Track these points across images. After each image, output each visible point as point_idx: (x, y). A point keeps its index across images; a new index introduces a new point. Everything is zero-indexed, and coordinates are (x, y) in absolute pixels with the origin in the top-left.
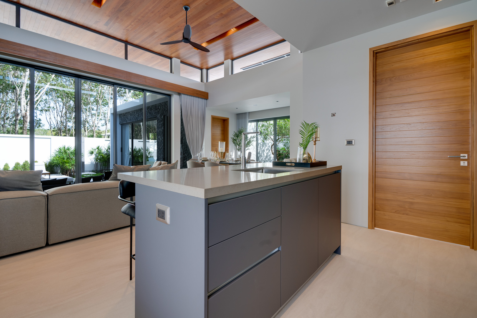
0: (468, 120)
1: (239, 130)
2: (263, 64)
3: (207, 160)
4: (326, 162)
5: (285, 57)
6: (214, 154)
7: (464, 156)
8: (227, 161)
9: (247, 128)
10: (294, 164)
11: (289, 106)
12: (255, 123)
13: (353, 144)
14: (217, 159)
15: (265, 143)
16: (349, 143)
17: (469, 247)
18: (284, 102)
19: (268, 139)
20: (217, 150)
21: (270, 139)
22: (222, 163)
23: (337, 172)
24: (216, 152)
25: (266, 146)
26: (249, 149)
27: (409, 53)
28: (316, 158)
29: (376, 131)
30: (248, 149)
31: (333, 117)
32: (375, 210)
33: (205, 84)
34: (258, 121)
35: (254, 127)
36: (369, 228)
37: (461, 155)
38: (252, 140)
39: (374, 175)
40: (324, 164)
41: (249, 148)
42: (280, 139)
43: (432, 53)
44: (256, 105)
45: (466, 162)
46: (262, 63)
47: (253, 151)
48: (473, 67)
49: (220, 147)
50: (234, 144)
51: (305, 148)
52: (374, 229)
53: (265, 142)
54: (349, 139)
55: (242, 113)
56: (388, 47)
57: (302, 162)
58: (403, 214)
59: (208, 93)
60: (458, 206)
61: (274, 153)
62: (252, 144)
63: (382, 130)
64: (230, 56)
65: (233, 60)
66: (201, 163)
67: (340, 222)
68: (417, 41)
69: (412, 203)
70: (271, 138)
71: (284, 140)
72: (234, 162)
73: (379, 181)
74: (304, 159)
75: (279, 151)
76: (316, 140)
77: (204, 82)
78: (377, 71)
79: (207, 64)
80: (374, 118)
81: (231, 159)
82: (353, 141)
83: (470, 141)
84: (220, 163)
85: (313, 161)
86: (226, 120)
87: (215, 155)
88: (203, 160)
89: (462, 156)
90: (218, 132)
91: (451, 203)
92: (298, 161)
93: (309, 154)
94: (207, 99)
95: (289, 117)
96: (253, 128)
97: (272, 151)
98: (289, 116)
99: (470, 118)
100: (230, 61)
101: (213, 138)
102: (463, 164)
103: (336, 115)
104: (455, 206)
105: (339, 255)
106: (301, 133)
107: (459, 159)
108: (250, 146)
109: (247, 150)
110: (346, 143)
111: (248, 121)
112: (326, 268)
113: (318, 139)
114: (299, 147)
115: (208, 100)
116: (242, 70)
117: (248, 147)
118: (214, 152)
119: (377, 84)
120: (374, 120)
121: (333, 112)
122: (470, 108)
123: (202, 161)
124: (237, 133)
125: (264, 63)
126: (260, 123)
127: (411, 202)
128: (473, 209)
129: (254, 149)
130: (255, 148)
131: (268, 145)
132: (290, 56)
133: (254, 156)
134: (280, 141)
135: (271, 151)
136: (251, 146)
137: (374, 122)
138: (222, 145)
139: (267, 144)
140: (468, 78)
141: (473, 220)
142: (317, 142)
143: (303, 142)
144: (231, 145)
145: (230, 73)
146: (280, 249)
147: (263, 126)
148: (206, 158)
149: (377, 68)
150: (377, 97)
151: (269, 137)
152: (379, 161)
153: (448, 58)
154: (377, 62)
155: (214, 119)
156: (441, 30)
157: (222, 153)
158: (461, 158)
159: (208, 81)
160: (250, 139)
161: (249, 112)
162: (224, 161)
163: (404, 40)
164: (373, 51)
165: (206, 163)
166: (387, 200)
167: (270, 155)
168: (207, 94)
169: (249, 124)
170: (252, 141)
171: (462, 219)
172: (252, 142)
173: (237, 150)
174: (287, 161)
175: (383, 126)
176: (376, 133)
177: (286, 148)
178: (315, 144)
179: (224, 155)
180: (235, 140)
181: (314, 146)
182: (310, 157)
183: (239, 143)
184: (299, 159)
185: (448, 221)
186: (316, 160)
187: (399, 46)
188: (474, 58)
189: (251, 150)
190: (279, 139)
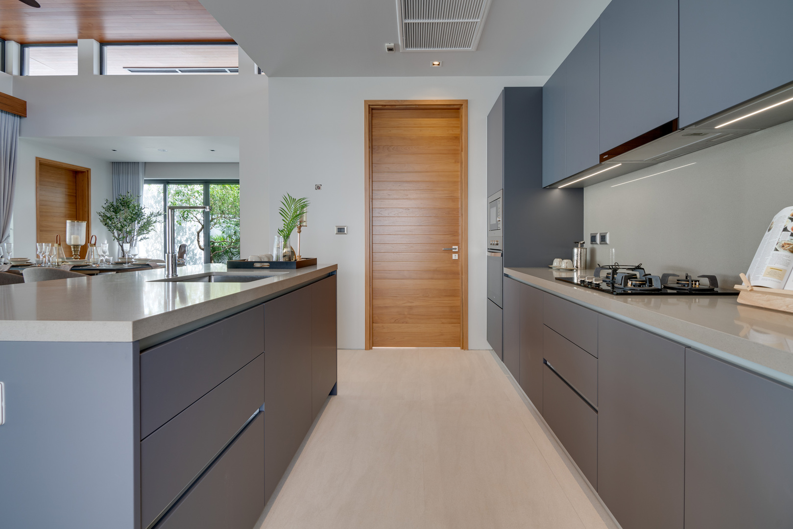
0: (458, 208)
1: (121, 198)
2: (180, 73)
3: (29, 265)
4: (316, 259)
5: (226, 72)
6: (52, 249)
7: (455, 249)
8: (94, 264)
9: (141, 194)
10: (266, 265)
11: (238, 163)
12: (161, 186)
13: (346, 232)
14: (60, 260)
15: (183, 227)
16: (341, 230)
17: (459, 348)
18: (226, 153)
19: (189, 219)
20: (60, 240)
21: (194, 219)
22: (79, 270)
23: (331, 274)
24: (56, 245)
25: (186, 232)
26: (148, 238)
27: (407, 119)
28: (302, 253)
29: (373, 216)
30: (145, 238)
31: (318, 190)
32: (373, 322)
33: (15, 77)
34: (166, 182)
35: (156, 194)
36: (366, 349)
37: (454, 247)
38: (154, 219)
39: (371, 275)
40: (312, 262)
41: (147, 236)
42: (215, 221)
43: (428, 126)
44: (164, 151)
45: (457, 255)
46: (177, 70)
47: (155, 243)
48: (462, 151)
49: (71, 234)
50: (105, 228)
51: (286, 237)
52: (372, 349)
53: (183, 225)
54: (341, 225)
55: (128, 163)
56: (385, 105)
57: (281, 260)
58: (403, 323)
59: (26, 102)
60: (451, 305)
61: (205, 245)
62: (153, 227)
63: (380, 215)
64: (95, 33)
65: (103, 43)
66: (9, 271)
67: (336, 349)
68: (415, 106)
69: (411, 308)
70: (196, 218)
71: (224, 222)
72: (111, 267)
73: (377, 284)
74: (284, 256)
75: (213, 243)
76: (301, 225)
77: (11, 74)
78: (373, 133)
79: (22, 32)
80: (371, 197)
81: (104, 260)
82: (346, 228)
83: (460, 231)
84: (71, 270)
85: (298, 260)
86: (82, 172)
87: (55, 252)
88: (13, 264)
89: (454, 249)
90: (58, 197)
91: (445, 302)
92: (274, 259)
93: (291, 248)
94: (20, 117)
95: (239, 182)
96: (154, 197)
97: (198, 242)
98: (239, 180)
99: (460, 206)
100: (96, 45)
101: (40, 212)
102: (455, 257)
103: (322, 187)
104: (449, 305)
105: (336, 396)
106: (282, 212)
107: (450, 251)
108: (149, 231)
109: (141, 239)
110: (335, 231)
111: (141, 181)
112: (320, 421)
113: (304, 224)
114: (276, 237)
115: (24, 120)
116: (127, 73)
117: (144, 234)
118: (53, 246)
119: (373, 152)
120: (371, 200)
121: (318, 184)
122: (460, 195)
123: (13, 266)
124: (115, 204)
125: (182, 71)
126: (172, 188)
127: (410, 306)
128: (463, 306)
129: (156, 239)
130: (159, 236)
131: (189, 230)
132: (237, 73)
133: (158, 252)
134: (215, 224)
135: (196, 242)
136: (152, 233)
137: (371, 203)
138: (78, 229)
139: (187, 230)
140: (458, 162)
141: (463, 318)
142: (302, 228)
143: (283, 228)
144: (98, 230)
145: (96, 71)
146: (263, 409)
147: (178, 193)
148: (25, 260)
149: (373, 130)
150: (373, 169)
151: (192, 217)
152: (376, 256)
153: (442, 135)
154: (373, 122)
155: (45, 168)
156: (437, 101)
157: (76, 246)
158: (453, 250)
159: (26, 74)
160: (150, 217)
161: (145, 163)
162: (83, 264)
163: (402, 101)
164: (369, 105)
165: (25, 272)
166: (386, 307)
167: (193, 250)
168: (23, 104)
169: (146, 187)
170: (154, 222)
171: (454, 319)
172: (154, 224)
173: (116, 240)
174: (254, 261)
175: (381, 209)
176: (373, 218)
177: (225, 236)
178: (300, 232)
179: (83, 251)
180: (108, 218)
181: (299, 234)
182: (293, 253)
183: (119, 225)
184: (278, 257)
185: (443, 323)
186: (301, 257)
187: (397, 106)
188: (463, 141)
189: (152, 240)
190: (213, 219)
